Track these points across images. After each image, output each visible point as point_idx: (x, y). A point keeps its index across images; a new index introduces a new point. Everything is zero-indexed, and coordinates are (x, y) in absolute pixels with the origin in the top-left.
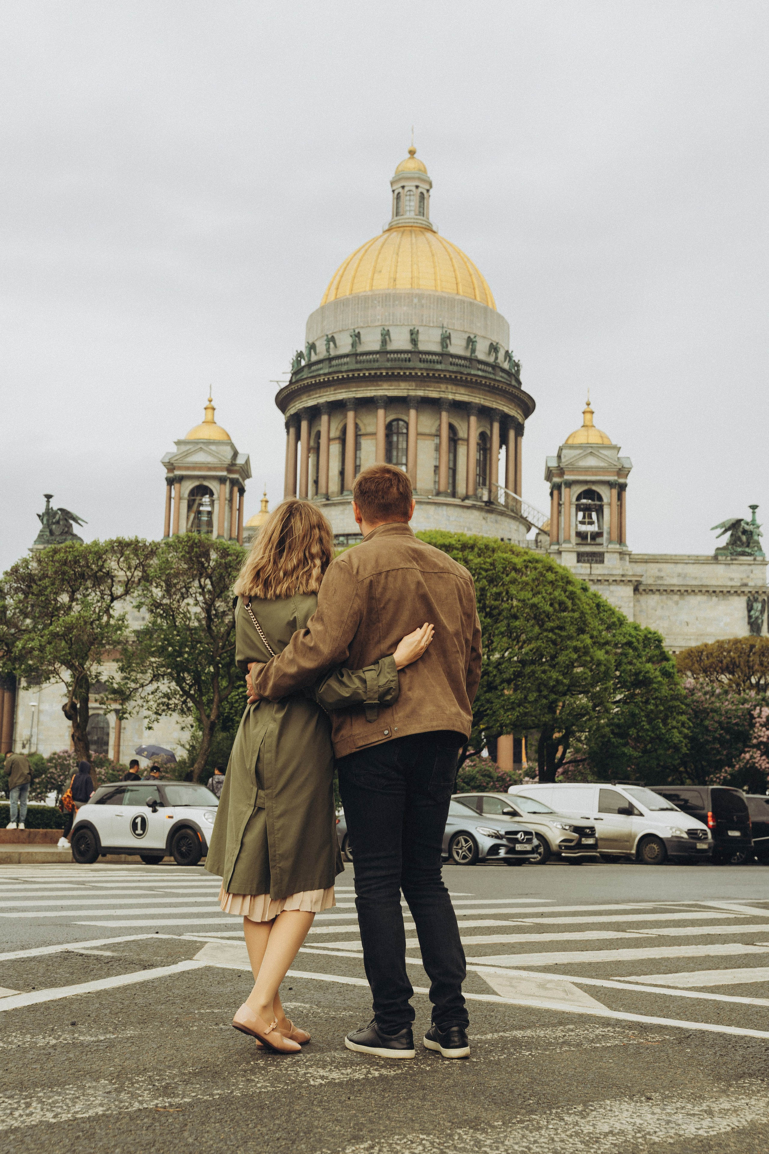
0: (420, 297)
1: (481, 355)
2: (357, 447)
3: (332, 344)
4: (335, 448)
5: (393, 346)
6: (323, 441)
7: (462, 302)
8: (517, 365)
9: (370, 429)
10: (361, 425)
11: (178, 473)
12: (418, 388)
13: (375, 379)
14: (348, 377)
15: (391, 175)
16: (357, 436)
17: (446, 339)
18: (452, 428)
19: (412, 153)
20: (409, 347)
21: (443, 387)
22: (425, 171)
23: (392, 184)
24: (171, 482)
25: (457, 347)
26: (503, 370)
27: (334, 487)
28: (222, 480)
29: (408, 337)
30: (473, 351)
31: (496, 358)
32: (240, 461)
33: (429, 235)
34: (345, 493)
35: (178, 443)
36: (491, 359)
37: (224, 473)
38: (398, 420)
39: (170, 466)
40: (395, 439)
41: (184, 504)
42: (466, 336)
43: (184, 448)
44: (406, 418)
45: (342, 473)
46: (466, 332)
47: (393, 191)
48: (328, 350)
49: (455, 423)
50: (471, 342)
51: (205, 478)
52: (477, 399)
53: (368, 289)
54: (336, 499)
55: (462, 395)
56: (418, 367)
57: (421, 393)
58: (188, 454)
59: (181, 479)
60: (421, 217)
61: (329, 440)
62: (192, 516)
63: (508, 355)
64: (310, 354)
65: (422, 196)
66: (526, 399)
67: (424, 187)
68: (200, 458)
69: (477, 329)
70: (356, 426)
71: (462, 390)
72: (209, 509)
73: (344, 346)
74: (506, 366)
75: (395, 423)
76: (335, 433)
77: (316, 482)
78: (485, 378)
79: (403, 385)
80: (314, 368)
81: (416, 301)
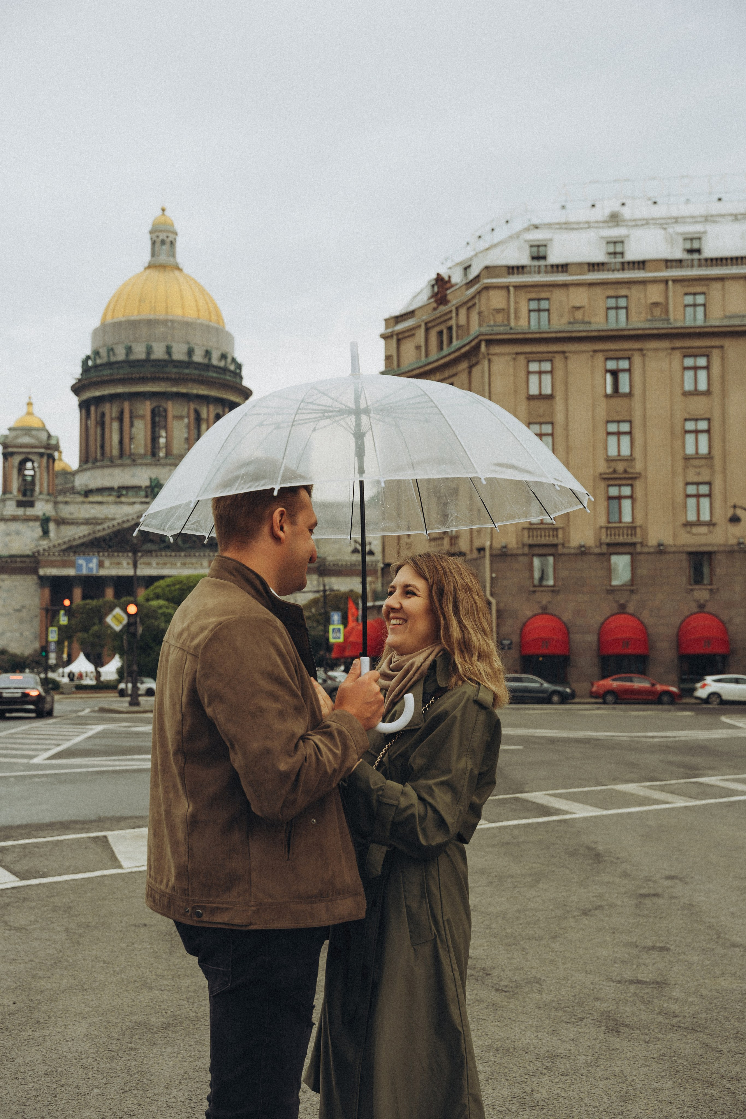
0: (173, 321)
1: (215, 362)
2: (132, 425)
3: (111, 353)
4: (115, 425)
5: (154, 357)
6: (107, 419)
7: (202, 325)
8: (239, 366)
9: (141, 412)
10: (133, 409)
11: (10, 450)
12: (173, 386)
13: (143, 380)
14: (124, 378)
15: (149, 227)
16: (132, 417)
17: (190, 352)
18: (197, 413)
19: (163, 210)
20: (166, 357)
21: (190, 385)
22: (173, 225)
23: (151, 233)
24: (6, 456)
25: (198, 358)
26: (231, 371)
27: (115, 452)
28: (41, 455)
29: (164, 349)
30: (210, 359)
31: (226, 363)
32: (53, 442)
33: (177, 273)
34: (124, 458)
35: (10, 429)
36: (222, 364)
37: (42, 450)
38: (159, 406)
39: (5, 446)
40: (157, 419)
41: (15, 472)
42: (204, 348)
43: (14, 433)
44: (165, 405)
45: (121, 442)
46: (203, 345)
47: (151, 239)
48: (109, 357)
49: (198, 408)
50: (208, 353)
51: (29, 453)
52: (213, 393)
53: (136, 313)
54: (119, 462)
55: (202, 391)
56: (174, 371)
57: (175, 389)
58: (16, 437)
59: (12, 454)
60: (171, 259)
61: (112, 419)
62: (21, 479)
63: (234, 360)
64: (95, 359)
65: (172, 243)
66: (247, 390)
67: (172, 237)
68: (25, 440)
69: (211, 344)
70: (131, 412)
71: (203, 387)
72: (31, 473)
73: (121, 355)
74: (232, 367)
75: (157, 409)
76: (114, 414)
77: (102, 447)
78: (218, 378)
79: (163, 384)
80: (99, 369)
81: (169, 324)
